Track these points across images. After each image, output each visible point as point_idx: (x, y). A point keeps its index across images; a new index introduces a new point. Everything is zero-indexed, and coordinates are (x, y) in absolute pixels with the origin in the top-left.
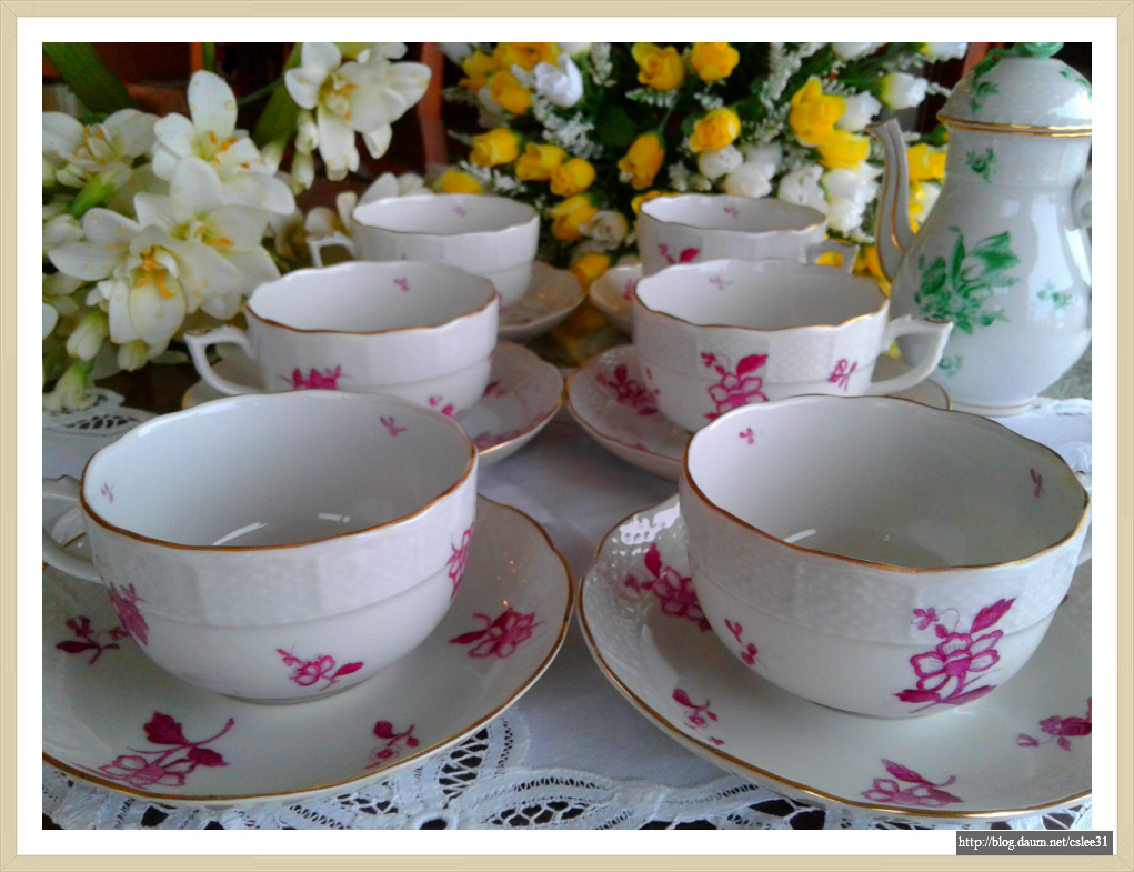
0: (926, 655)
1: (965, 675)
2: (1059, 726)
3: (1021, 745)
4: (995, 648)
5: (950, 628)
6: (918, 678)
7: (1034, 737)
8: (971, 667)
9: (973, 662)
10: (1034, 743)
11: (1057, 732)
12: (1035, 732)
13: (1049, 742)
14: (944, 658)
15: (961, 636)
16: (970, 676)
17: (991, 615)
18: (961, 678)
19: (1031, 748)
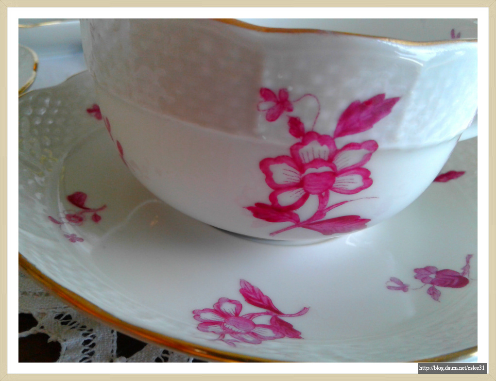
0: (279, 160)
1: (327, 195)
2: (433, 276)
3: (389, 288)
4: (367, 166)
5: (308, 125)
6: (270, 190)
7: (405, 282)
8: (335, 185)
9: (338, 179)
10: (403, 288)
11: (430, 280)
12: (408, 278)
13: (419, 289)
14: (301, 167)
15: (323, 139)
16: (334, 198)
17: (364, 115)
18: (323, 198)
19: (401, 292)
